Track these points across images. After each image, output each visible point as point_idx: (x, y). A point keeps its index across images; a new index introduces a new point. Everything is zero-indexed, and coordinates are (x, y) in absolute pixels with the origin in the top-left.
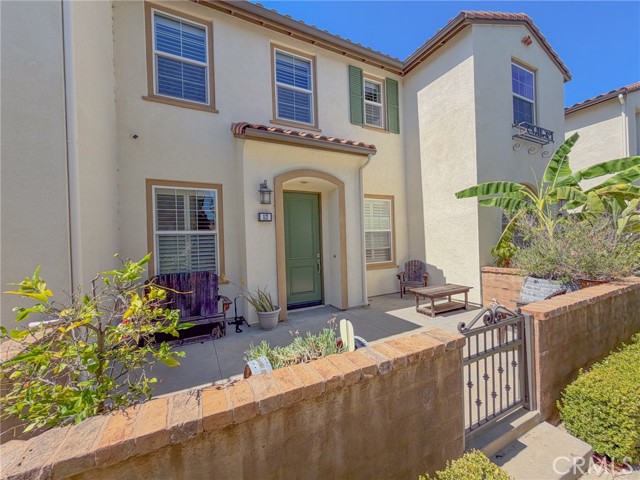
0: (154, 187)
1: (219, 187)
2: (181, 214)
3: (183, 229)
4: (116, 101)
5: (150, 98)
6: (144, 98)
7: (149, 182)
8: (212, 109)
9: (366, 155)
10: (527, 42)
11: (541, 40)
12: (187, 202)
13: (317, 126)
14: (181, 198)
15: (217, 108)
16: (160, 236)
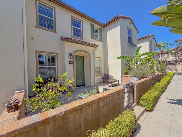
0: (38, 53)
1: (57, 54)
3: (46, 65)
5: (37, 27)
8: (55, 32)
10: (130, 23)
11: (133, 23)
12: (47, 58)
15: (57, 32)
16: (40, 67)
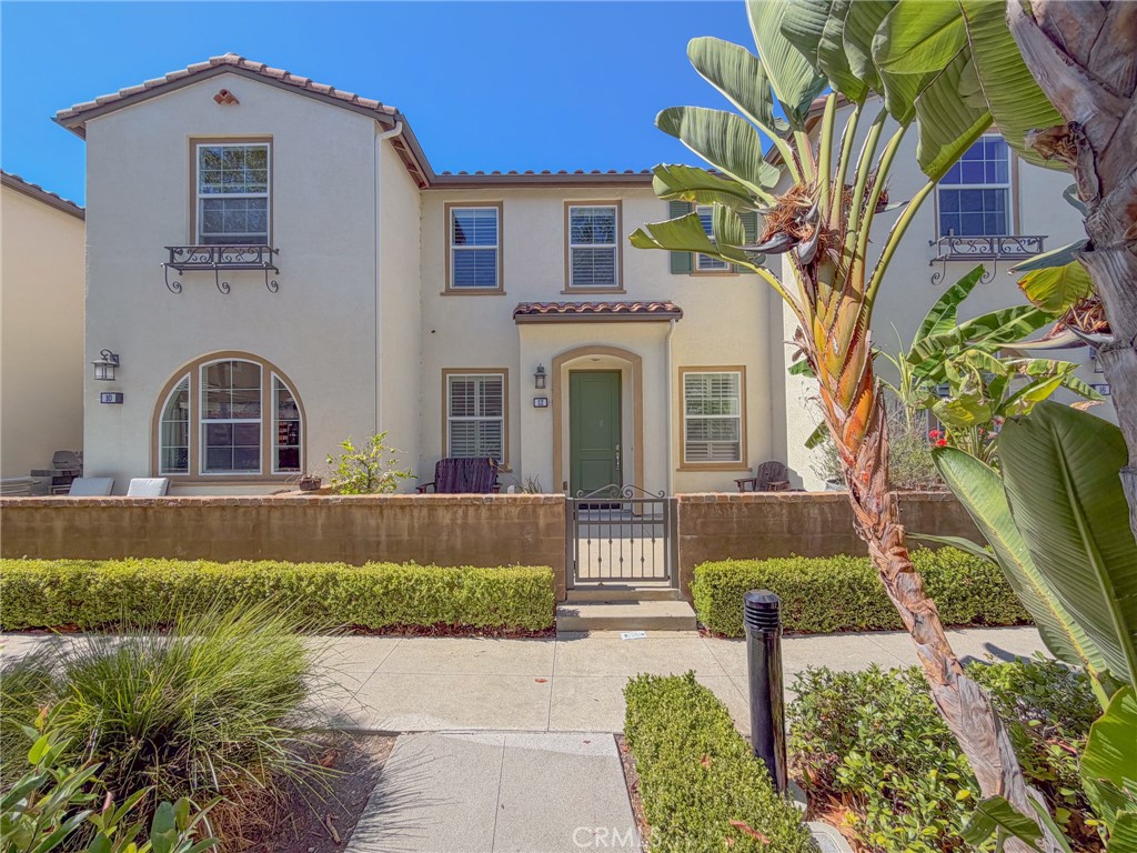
0: (448, 376)
1: (505, 371)
2: (471, 401)
3: (473, 415)
4: (421, 302)
5: (448, 292)
6: (442, 294)
7: (445, 371)
8: (501, 292)
9: (668, 321)
12: (477, 388)
13: (621, 287)
14: (471, 385)
15: (505, 290)
16: (453, 422)
